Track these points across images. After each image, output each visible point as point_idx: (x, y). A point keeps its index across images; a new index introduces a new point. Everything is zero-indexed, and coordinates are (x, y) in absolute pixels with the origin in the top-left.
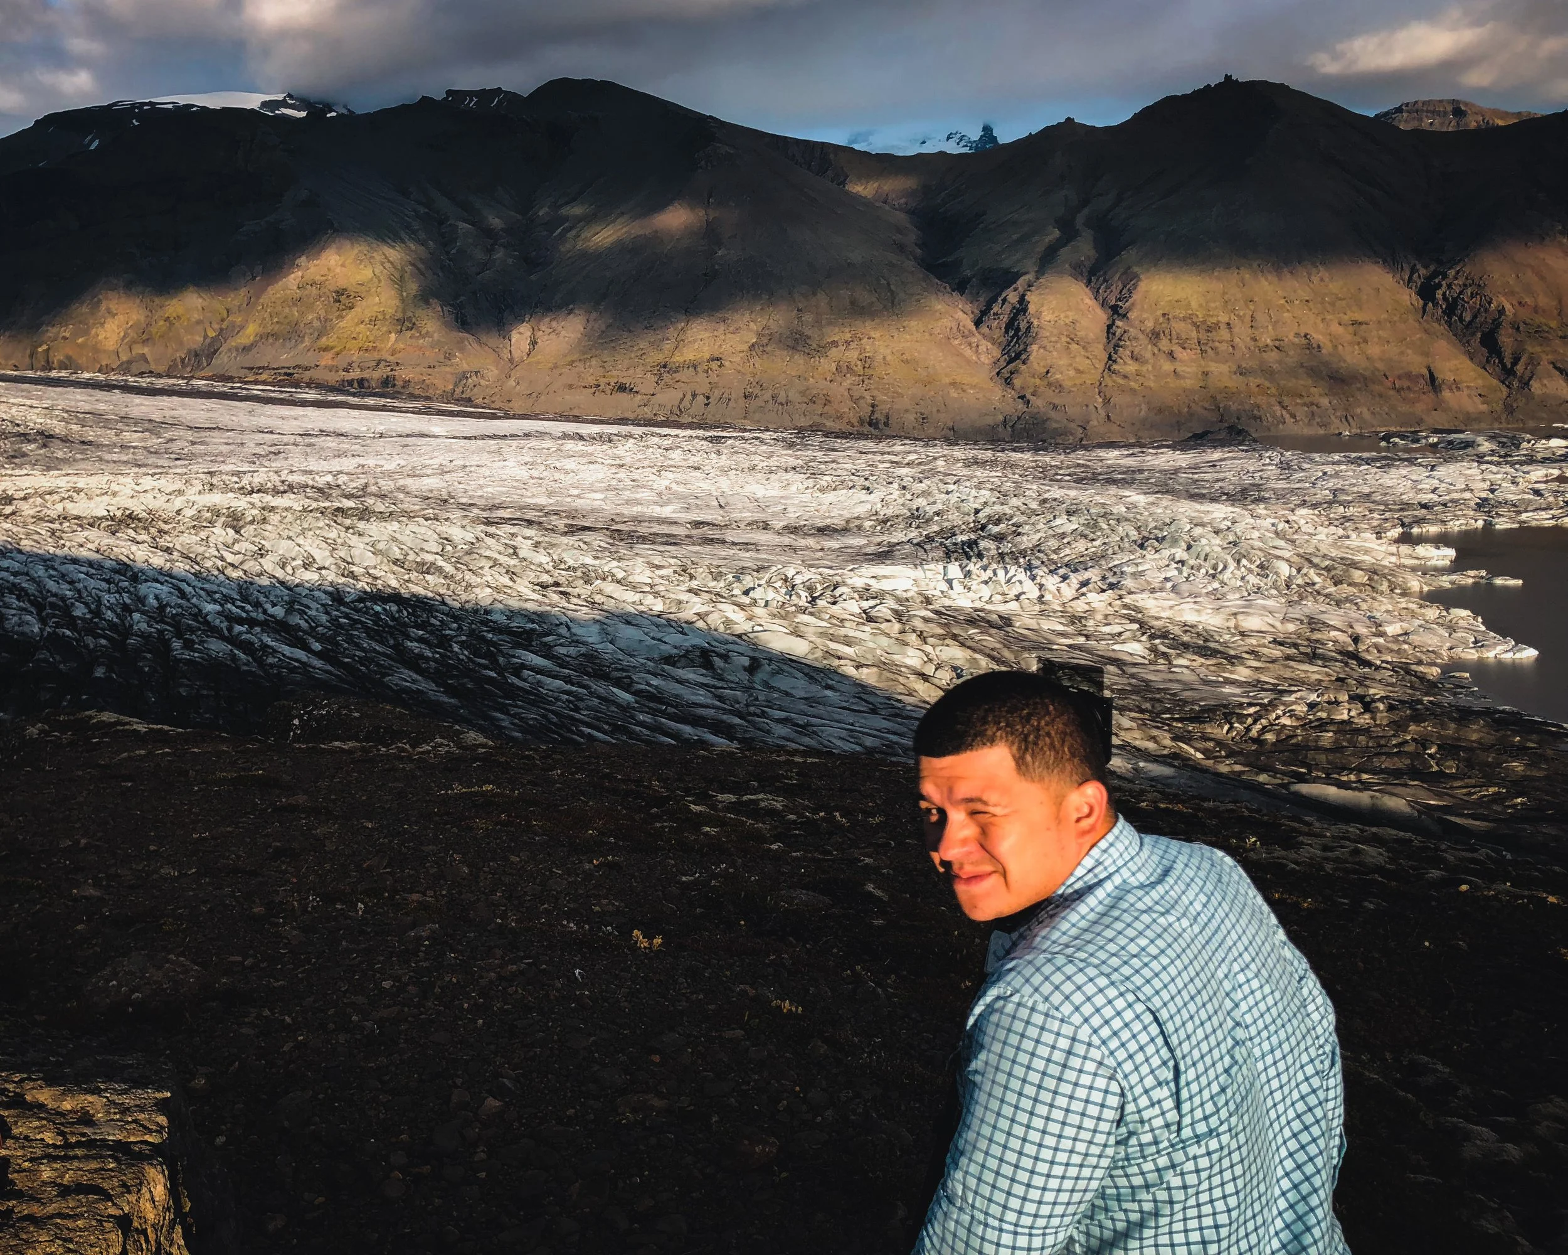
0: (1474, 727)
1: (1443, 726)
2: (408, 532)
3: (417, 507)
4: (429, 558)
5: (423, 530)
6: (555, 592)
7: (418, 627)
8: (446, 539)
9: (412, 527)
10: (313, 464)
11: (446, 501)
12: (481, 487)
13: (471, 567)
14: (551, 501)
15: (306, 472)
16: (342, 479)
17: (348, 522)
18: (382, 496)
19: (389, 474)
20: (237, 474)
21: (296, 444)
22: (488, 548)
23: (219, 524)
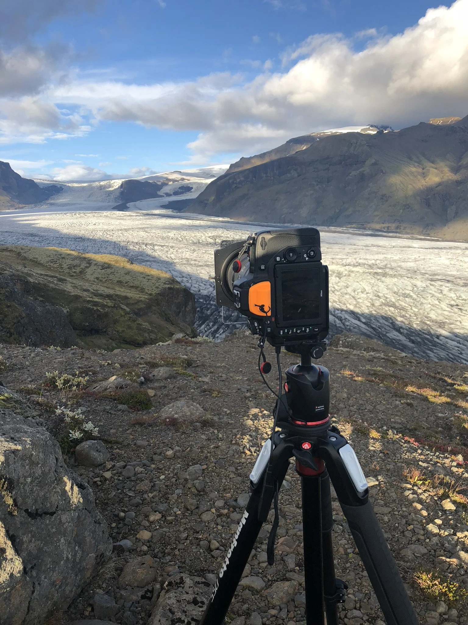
2: (400, 282)
3: (405, 273)
4: (408, 292)
5: (406, 282)
6: (456, 308)
7: (401, 317)
8: (415, 286)
9: (402, 280)
10: (368, 257)
11: (416, 271)
12: (430, 267)
13: (423, 296)
14: (458, 273)
15: (365, 259)
16: (378, 262)
17: (379, 277)
18: (392, 269)
19: (395, 261)
20: (342, 259)
21: (363, 249)
22: (431, 290)
23: (334, 276)
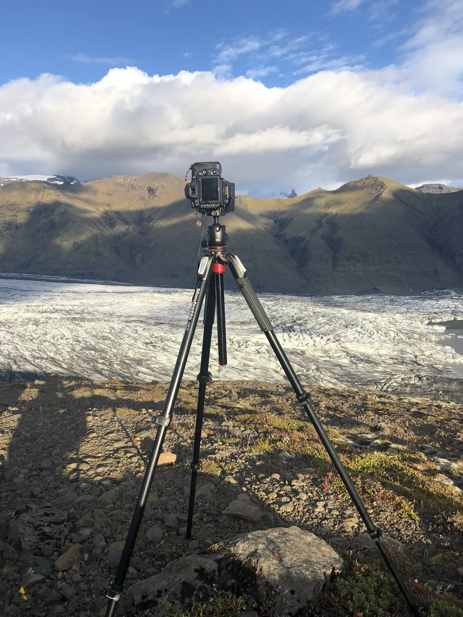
0: (453, 385)
1: (444, 385)
2: (98, 325)
3: (102, 317)
4: (106, 334)
5: (104, 325)
6: (151, 345)
7: (101, 359)
8: (112, 328)
9: (100, 324)
10: (65, 302)
11: (112, 315)
12: (124, 310)
13: (121, 337)
14: (150, 314)
15: (62, 305)
16: (75, 307)
17: (77, 322)
18: (89, 313)
19: (92, 306)
20: (38, 306)
22: (127, 330)
23: (30, 324)
